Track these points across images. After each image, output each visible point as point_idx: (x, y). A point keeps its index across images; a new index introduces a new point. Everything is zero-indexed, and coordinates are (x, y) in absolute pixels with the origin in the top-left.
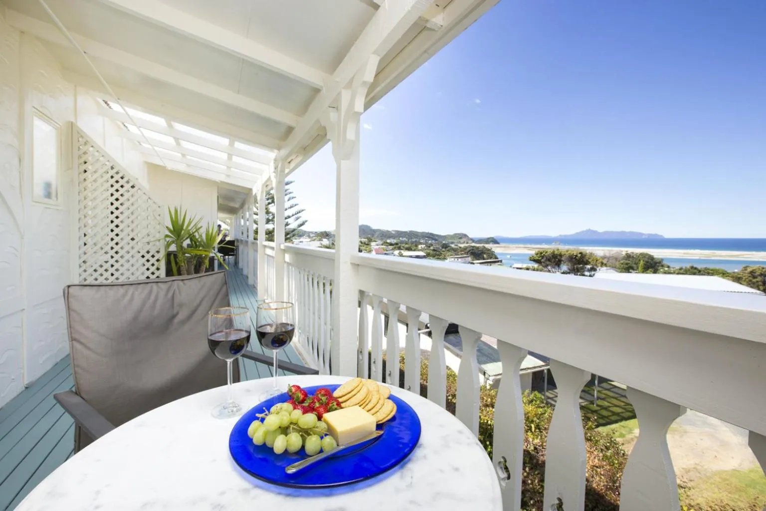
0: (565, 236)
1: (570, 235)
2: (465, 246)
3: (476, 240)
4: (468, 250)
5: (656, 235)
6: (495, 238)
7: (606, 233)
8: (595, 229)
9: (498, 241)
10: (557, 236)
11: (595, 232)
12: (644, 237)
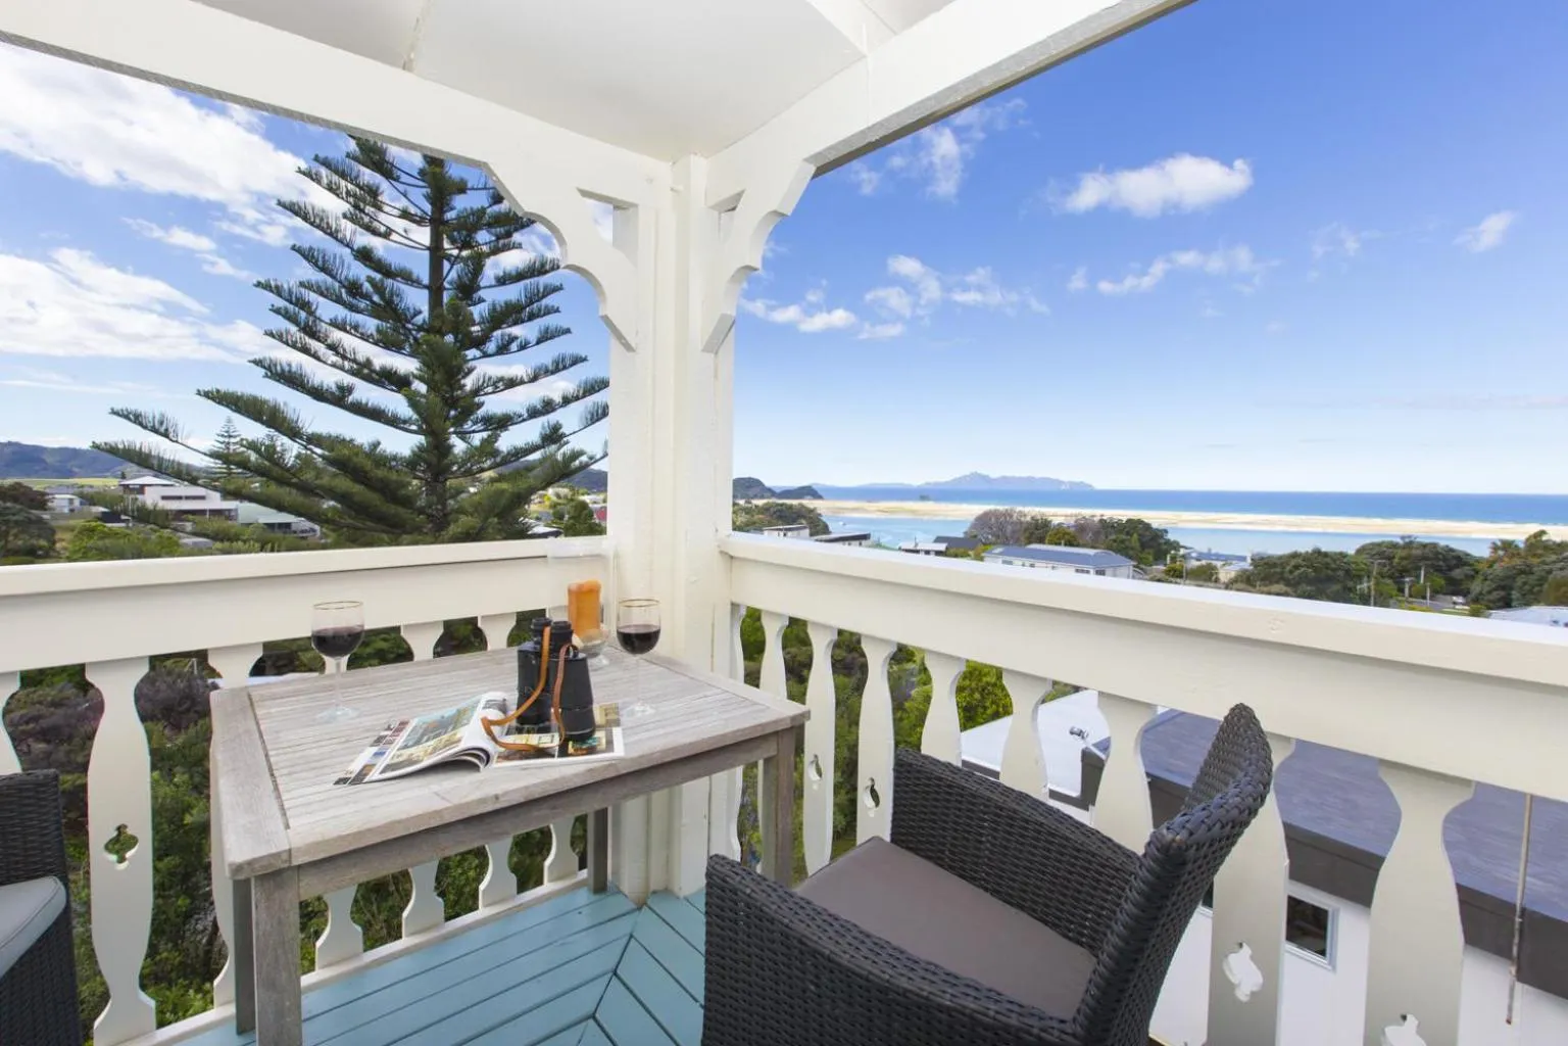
0: (936, 484)
2: (766, 504)
3: (778, 491)
4: (772, 510)
6: (814, 487)
7: (1004, 479)
8: (984, 472)
9: (820, 493)
11: (985, 478)
12: (1063, 487)
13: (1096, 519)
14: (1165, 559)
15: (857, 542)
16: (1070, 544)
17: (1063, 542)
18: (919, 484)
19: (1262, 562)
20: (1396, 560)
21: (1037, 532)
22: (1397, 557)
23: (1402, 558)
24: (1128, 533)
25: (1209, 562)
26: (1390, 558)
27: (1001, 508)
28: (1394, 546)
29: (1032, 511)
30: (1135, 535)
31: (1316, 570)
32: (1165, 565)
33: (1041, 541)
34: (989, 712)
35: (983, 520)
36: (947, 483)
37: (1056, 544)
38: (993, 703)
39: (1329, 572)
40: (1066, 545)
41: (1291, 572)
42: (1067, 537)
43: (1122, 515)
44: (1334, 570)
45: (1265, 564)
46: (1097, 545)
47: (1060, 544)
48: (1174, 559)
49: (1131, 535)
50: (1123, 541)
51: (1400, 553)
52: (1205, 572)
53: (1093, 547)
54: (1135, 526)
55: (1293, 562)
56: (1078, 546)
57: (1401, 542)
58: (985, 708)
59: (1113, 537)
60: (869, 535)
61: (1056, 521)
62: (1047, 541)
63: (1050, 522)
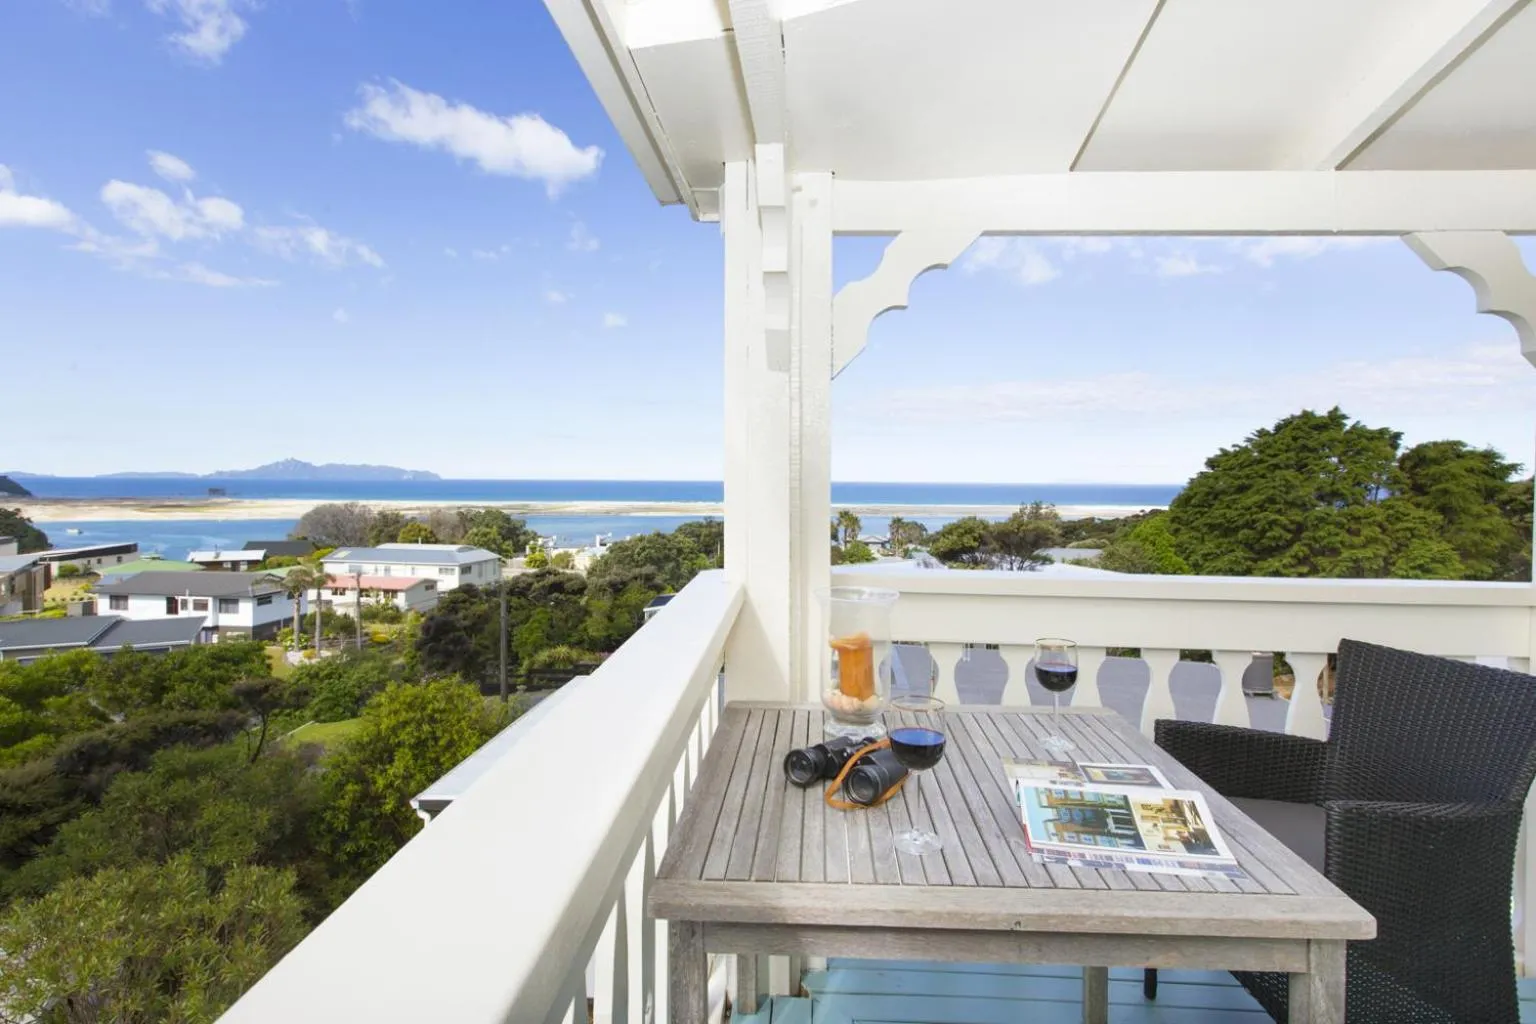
0: (232, 473)
1: (243, 473)
5: (427, 474)
7: (331, 467)
8: (304, 459)
10: (211, 475)
11: (305, 466)
12: (405, 477)
13: (454, 512)
14: (524, 549)
15: (114, 558)
16: (426, 541)
17: (420, 539)
18: (207, 473)
19: (617, 547)
20: (702, 538)
21: (386, 530)
22: (703, 534)
23: (706, 536)
24: (487, 526)
25: (566, 549)
26: (698, 536)
27: (339, 502)
28: (701, 526)
29: (376, 506)
30: (495, 527)
31: (658, 550)
32: (526, 556)
33: (393, 539)
34: (442, 742)
35: (314, 519)
36: (248, 472)
37: (411, 542)
38: (444, 731)
39: (667, 551)
40: (422, 543)
41: (639, 554)
42: (423, 533)
43: (480, 505)
44: (670, 549)
45: (620, 548)
46: (455, 540)
47: (417, 542)
48: (533, 550)
49: (491, 527)
50: (485, 535)
51: (705, 531)
52: (562, 560)
53: (453, 543)
54: (493, 515)
55: (640, 545)
56: (436, 542)
57: (704, 522)
58: (436, 739)
59: (475, 530)
60: (135, 546)
61: (410, 514)
62: (399, 538)
63: (403, 516)
